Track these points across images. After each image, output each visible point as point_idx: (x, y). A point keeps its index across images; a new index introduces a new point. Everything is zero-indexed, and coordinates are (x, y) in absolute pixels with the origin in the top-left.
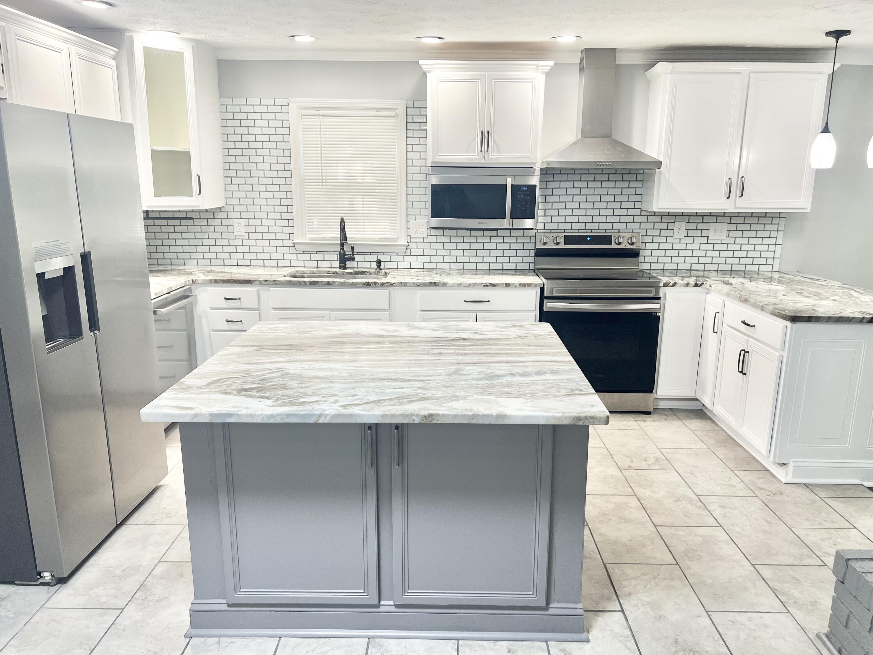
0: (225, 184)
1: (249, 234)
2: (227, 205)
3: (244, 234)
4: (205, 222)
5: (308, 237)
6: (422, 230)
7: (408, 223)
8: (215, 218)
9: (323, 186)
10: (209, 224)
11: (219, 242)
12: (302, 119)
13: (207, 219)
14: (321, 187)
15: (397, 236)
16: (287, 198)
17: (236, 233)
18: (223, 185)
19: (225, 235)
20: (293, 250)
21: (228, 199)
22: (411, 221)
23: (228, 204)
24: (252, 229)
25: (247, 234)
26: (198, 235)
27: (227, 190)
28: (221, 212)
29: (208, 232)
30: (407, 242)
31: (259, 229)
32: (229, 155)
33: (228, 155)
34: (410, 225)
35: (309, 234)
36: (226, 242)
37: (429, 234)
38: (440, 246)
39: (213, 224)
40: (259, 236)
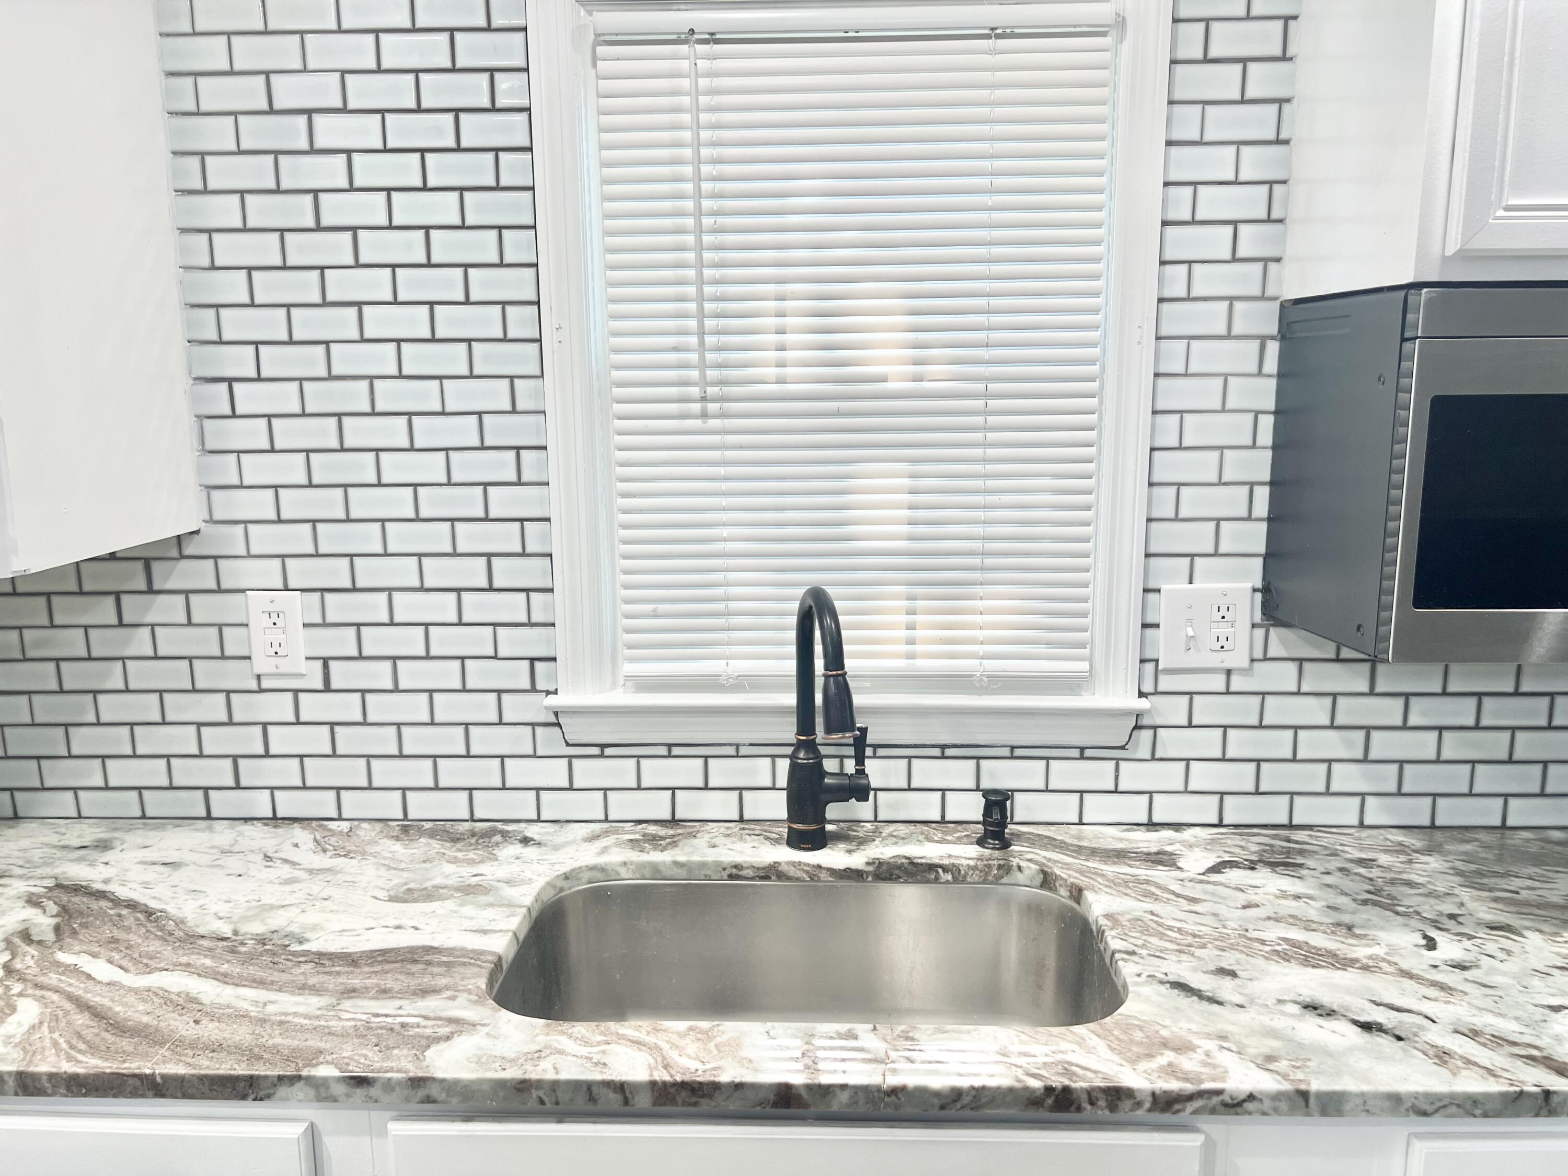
0: (200, 417)
1: (326, 666)
2: (212, 521)
3: (303, 667)
4: (105, 611)
5: (628, 677)
6: (1224, 630)
7: (1151, 596)
8: (156, 586)
9: (704, 415)
10: (126, 620)
11: (177, 707)
12: (595, 59)
13: (117, 595)
14: (697, 423)
15: (1085, 666)
16: (519, 483)
17: (262, 664)
18: (188, 423)
19: (206, 674)
20: (549, 740)
21: (215, 494)
22: (1164, 587)
23: (217, 516)
24: (345, 642)
25: (319, 664)
26: (73, 675)
27: (210, 446)
28: (182, 557)
29: (123, 659)
30: (1141, 694)
31: (375, 640)
32: (213, 267)
33: (206, 262)
34: (1161, 608)
35: (632, 660)
36: (214, 707)
37: (1258, 654)
38: (1318, 711)
39: (149, 619)
40: (381, 675)
